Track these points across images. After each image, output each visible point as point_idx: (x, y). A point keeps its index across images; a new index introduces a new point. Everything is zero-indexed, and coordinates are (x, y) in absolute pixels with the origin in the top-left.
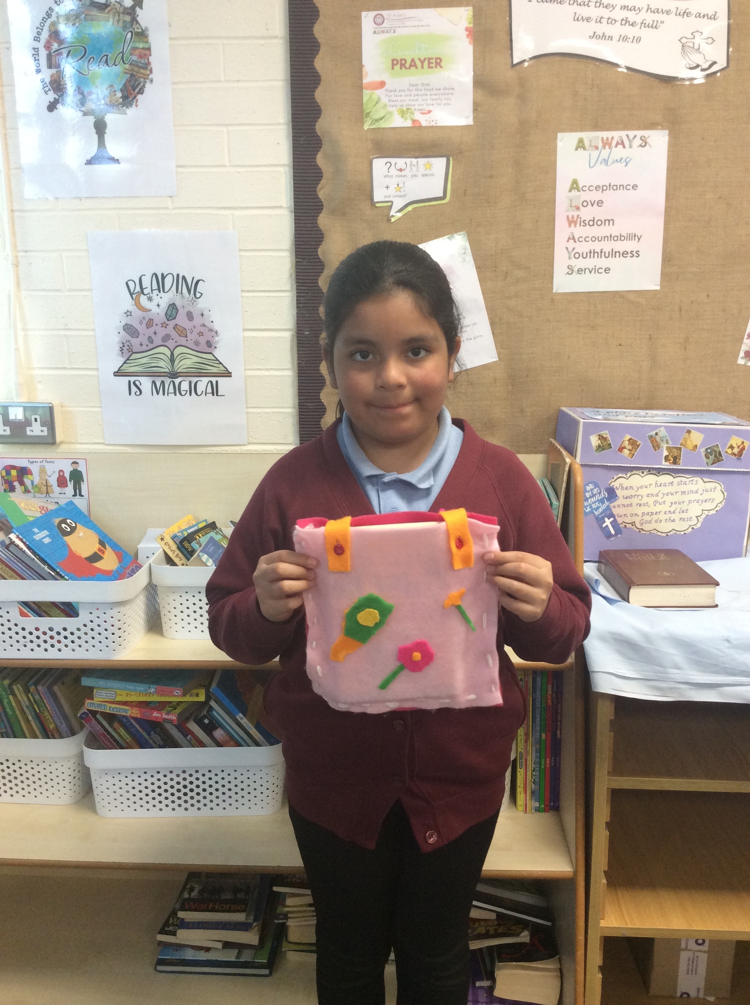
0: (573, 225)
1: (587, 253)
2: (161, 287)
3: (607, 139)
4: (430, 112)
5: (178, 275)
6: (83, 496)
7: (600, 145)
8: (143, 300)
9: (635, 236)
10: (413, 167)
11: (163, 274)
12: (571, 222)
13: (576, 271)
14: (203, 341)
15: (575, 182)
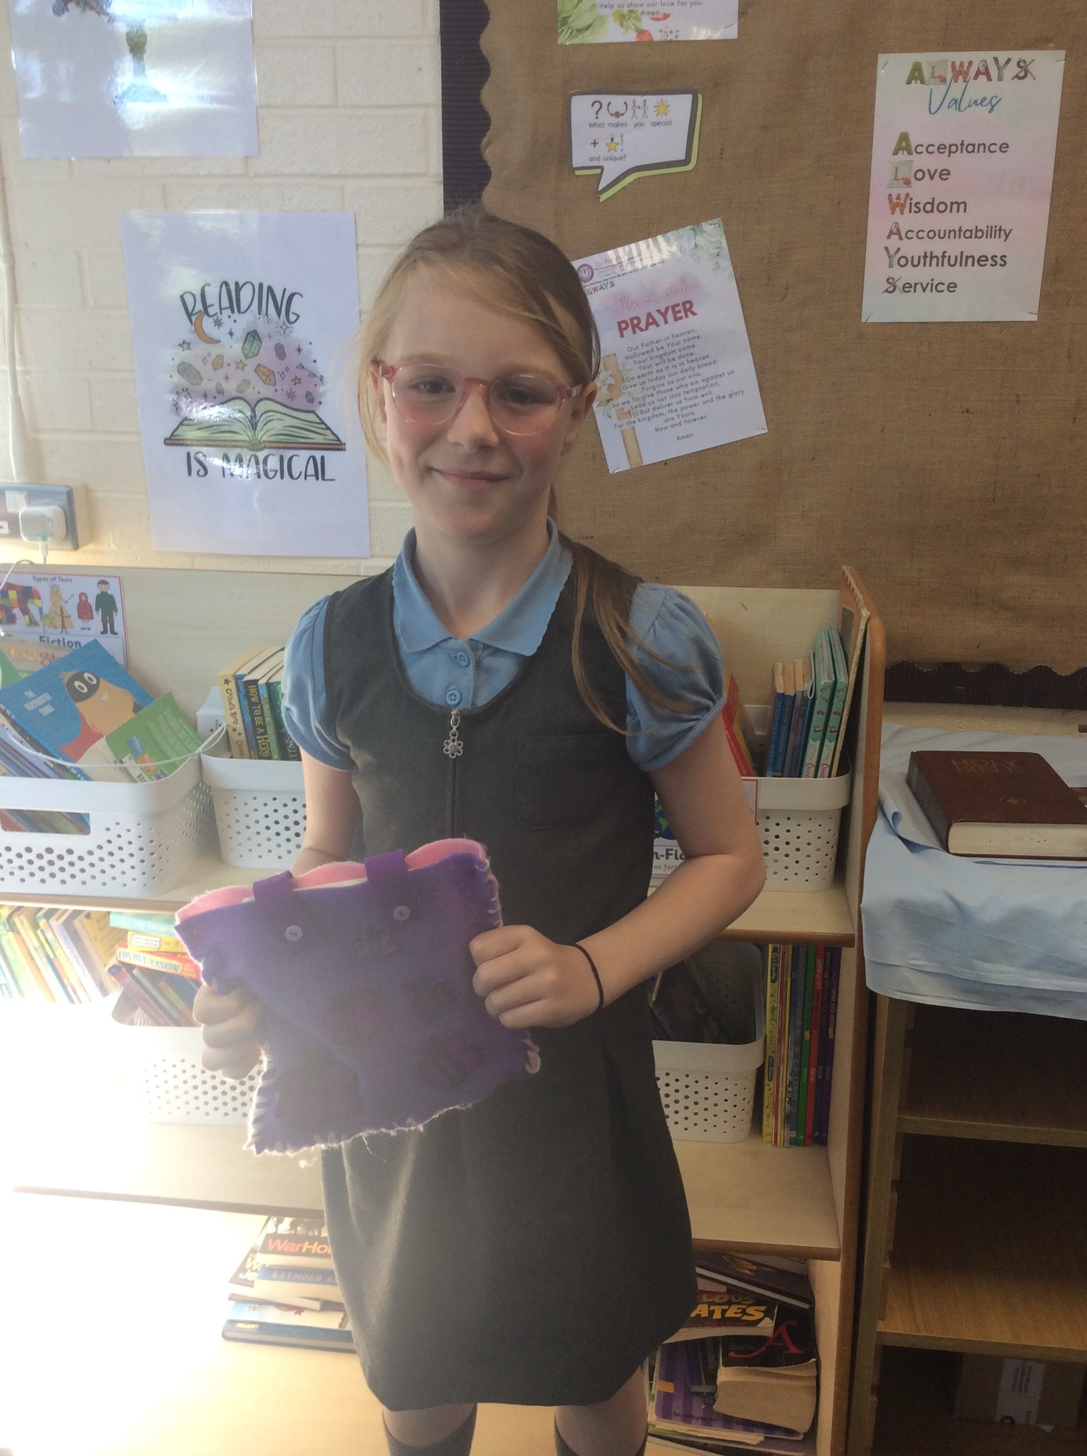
0: (898, 210)
1: (919, 257)
2: (235, 305)
3: (962, 64)
4: (666, 16)
5: (261, 285)
6: (116, 634)
7: (949, 75)
8: (208, 324)
9: (1000, 230)
10: (637, 110)
11: (237, 284)
12: (896, 205)
13: (902, 289)
14: (300, 391)
15: (904, 138)
